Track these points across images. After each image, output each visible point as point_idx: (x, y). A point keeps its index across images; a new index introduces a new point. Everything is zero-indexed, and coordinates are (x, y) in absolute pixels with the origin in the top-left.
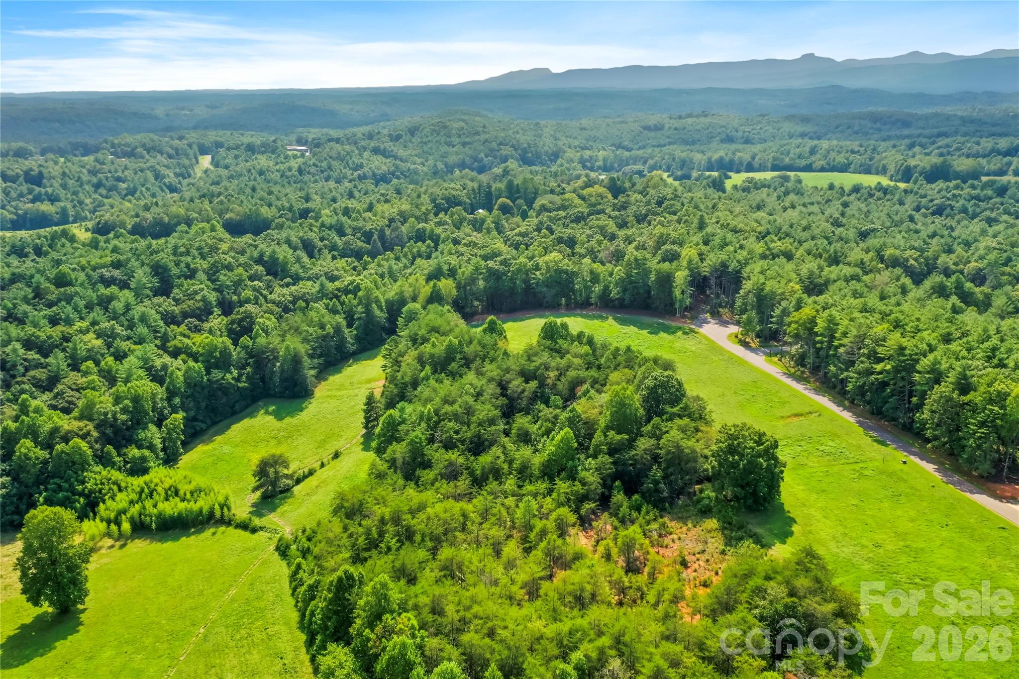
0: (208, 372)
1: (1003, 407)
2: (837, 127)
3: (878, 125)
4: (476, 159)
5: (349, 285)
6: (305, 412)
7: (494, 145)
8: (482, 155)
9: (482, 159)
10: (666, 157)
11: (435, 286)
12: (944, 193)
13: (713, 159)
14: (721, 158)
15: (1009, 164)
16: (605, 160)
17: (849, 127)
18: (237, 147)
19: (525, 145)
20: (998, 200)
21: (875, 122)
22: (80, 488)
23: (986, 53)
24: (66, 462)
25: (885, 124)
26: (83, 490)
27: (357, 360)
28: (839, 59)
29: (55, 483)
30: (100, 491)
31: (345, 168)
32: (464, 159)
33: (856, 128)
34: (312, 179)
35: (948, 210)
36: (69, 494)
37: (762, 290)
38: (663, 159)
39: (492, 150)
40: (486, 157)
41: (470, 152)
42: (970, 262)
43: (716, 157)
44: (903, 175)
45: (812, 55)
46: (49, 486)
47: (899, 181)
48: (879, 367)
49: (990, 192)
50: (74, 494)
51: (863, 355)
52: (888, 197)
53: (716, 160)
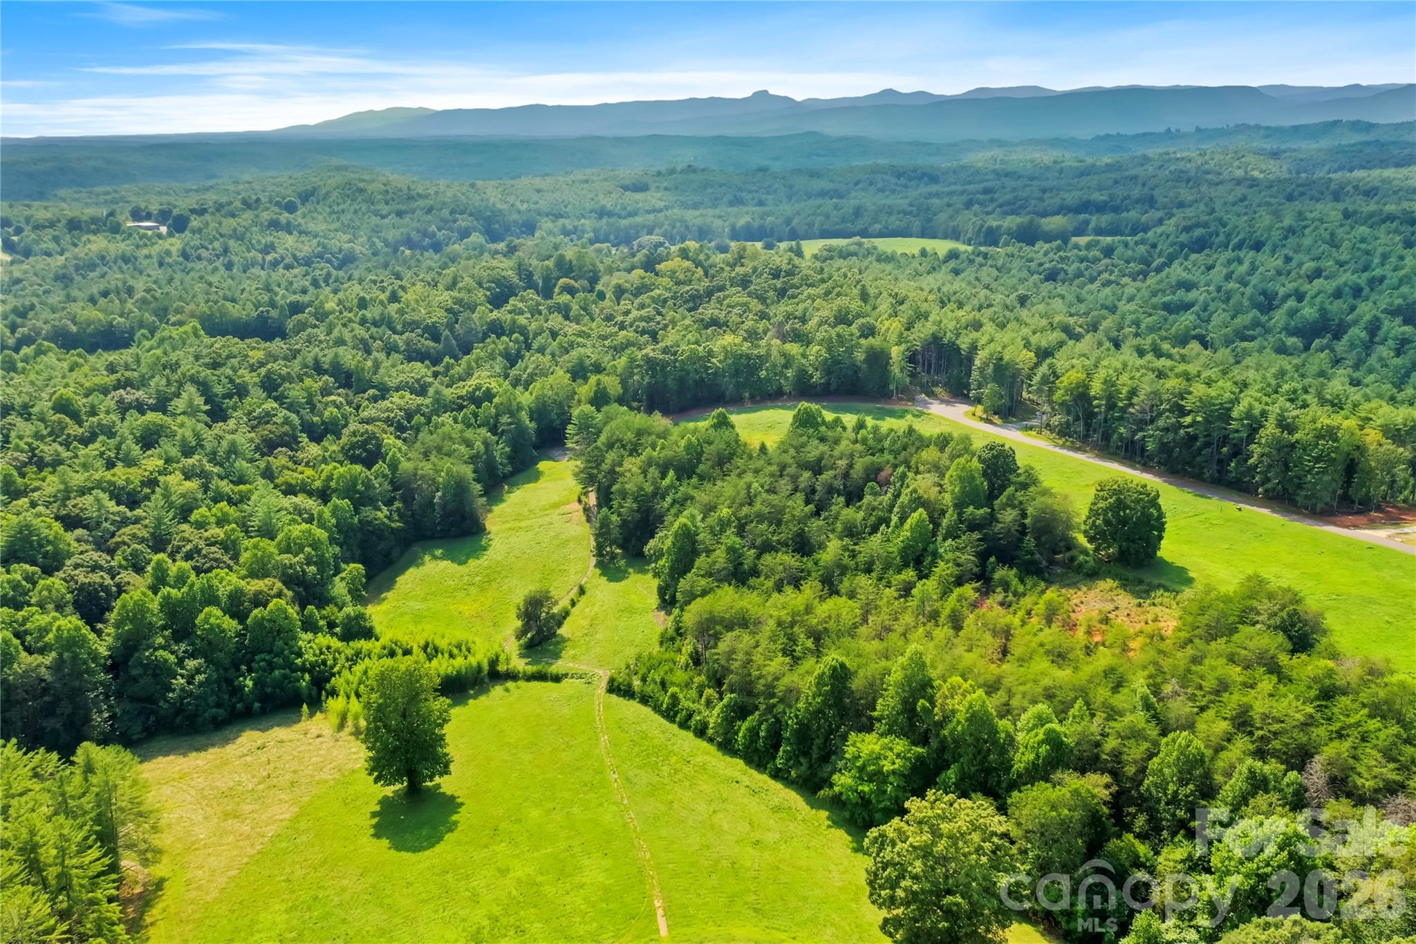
0: (357, 511)
1: (1336, 440)
2: (857, 184)
3: (903, 181)
4: (425, 234)
5: (474, 391)
6: (490, 552)
7: (445, 213)
8: (433, 228)
9: (434, 235)
10: (678, 224)
11: (598, 383)
12: (1051, 255)
13: (738, 226)
14: (748, 224)
15: (1087, 223)
16: (595, 231)
17: (871, 184)
18: (52, 224)
19: (489, 213)
20: (1107, 261)
21: (898, 177)
22: (299, 661)
23: (969, 92)
24: (271, 631)
25: (910, 179)
26: (304, 663)
27: (513, 485)
28: (799, 98)
29: (264, 660)
30: (324, 662)
31: (249, 251)
32: (408, 234)
33: (880, 185)
34: (210, 268)
35: (1062, 275)
36: (287, 671)
37: (1001, 359)
38: (674, 227)
39: (445, 221)
40: (439, 230)
41: (415, 224)
42: (1123, 328)
43: (741, 222)
44: (986, 237)
45: (766, 92)
46: (254, 665)
47: (981, 244)
48: (1188, 419)
49: (1098, 254)
50: (294, 671)
51: (1165, 410)
52: (990, 262)
53: (742, 227)
